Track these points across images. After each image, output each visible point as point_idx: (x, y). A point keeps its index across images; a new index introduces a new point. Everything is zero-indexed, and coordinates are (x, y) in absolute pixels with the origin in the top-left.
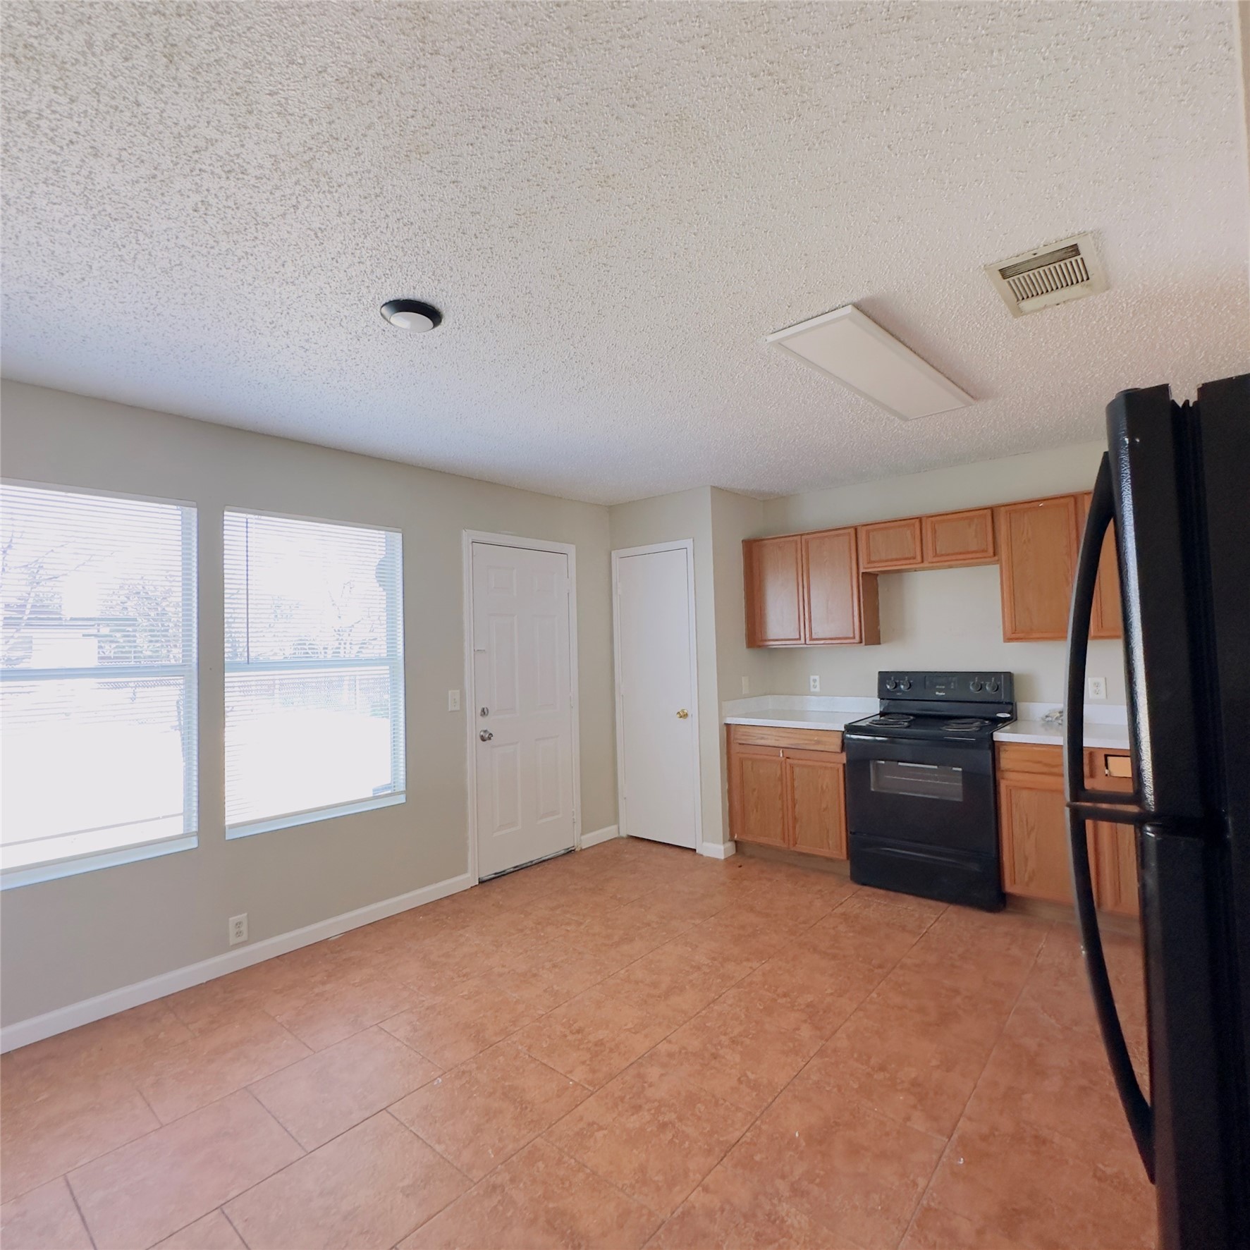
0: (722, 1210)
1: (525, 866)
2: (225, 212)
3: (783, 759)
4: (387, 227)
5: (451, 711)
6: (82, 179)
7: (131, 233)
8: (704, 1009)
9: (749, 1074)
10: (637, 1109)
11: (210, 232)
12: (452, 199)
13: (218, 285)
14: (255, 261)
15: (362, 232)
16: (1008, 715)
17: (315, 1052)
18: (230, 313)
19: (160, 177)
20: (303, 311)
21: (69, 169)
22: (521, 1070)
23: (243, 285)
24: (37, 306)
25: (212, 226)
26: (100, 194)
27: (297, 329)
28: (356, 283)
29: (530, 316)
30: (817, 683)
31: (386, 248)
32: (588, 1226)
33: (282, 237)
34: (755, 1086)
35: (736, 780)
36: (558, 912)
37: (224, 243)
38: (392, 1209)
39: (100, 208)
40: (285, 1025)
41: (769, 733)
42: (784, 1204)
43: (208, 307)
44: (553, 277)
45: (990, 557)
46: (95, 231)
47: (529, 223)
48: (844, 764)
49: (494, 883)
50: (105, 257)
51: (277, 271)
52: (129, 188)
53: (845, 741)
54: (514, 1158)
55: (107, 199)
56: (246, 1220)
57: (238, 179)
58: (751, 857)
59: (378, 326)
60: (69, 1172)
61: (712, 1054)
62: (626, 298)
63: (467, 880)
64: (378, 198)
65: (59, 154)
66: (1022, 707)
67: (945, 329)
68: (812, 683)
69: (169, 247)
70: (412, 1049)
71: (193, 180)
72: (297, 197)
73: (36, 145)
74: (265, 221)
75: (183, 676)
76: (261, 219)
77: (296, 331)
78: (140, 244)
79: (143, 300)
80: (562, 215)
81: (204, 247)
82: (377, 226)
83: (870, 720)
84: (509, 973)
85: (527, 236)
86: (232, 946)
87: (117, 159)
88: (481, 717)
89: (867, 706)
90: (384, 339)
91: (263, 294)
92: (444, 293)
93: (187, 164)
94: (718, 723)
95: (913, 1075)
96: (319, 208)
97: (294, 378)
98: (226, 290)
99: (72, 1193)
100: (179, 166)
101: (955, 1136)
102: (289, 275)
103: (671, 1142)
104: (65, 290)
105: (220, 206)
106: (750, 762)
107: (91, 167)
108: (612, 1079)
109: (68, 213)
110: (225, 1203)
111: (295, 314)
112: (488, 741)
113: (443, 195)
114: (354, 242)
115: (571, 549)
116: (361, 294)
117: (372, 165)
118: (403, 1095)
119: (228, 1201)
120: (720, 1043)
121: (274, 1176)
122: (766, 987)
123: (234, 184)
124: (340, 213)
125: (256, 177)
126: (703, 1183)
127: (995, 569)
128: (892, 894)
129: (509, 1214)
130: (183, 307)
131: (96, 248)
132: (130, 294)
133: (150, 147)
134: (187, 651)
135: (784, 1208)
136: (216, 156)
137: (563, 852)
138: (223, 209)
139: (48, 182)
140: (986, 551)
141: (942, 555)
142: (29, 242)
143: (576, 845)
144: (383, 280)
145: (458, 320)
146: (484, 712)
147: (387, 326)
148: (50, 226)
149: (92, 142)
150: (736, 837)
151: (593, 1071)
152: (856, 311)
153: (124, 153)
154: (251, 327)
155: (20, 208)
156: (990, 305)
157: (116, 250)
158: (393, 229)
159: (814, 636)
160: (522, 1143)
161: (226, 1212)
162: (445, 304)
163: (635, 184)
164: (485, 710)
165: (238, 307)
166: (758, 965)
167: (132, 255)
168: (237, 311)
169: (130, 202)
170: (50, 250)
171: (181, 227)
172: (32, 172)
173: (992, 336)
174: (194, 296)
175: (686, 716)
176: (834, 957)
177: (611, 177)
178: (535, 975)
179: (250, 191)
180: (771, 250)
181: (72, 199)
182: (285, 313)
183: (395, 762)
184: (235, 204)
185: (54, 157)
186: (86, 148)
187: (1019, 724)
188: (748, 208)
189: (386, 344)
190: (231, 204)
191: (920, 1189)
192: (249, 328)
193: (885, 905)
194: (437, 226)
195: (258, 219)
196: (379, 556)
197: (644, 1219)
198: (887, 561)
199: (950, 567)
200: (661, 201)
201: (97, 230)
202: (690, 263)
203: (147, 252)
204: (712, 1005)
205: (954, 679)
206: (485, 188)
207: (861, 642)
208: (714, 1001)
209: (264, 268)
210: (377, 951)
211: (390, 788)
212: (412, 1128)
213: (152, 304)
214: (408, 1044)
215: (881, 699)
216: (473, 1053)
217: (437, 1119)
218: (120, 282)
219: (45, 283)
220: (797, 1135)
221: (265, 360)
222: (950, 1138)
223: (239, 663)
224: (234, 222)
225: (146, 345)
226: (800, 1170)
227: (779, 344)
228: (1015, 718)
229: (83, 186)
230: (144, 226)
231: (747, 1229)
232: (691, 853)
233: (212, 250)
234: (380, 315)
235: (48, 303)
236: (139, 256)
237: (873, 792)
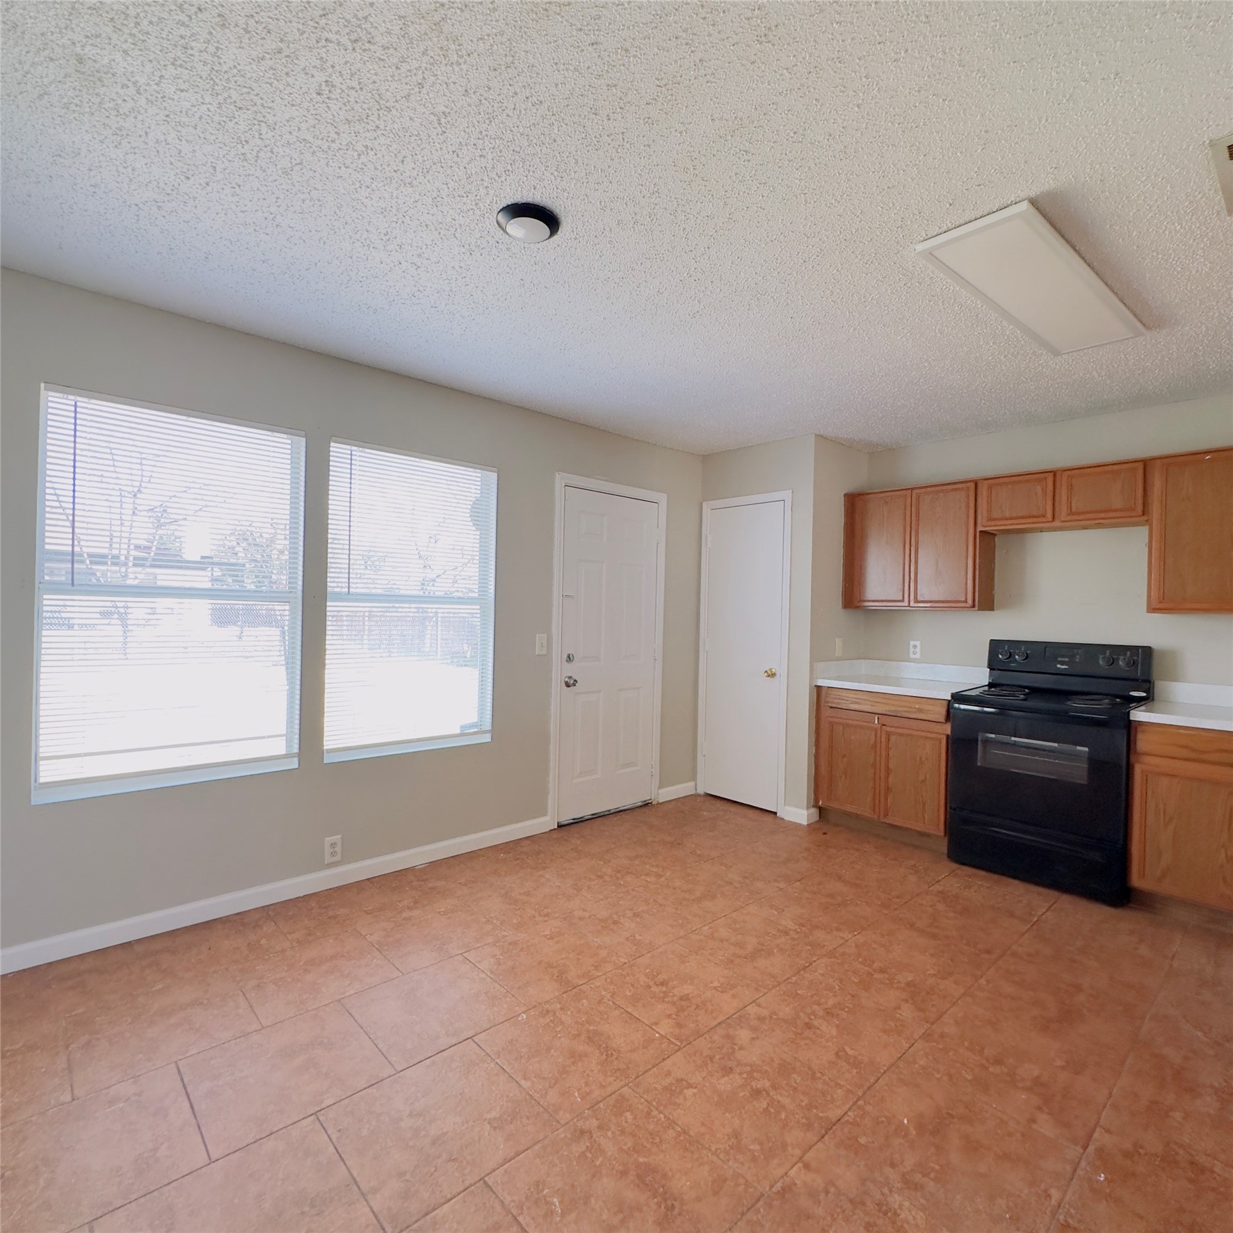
0: (827, 1193)
1: (602, 814)
2: (348, 95)
3: (879, 726)
4: (514, 109)
5: (538, 655)
6: (209, 58)
7: (254, 124)
8: (794, 976)
9: (847, 1049)
10: (728, 1071)
11: (332, 122)
12: (589, 68)
13: (337, 188)
14: (375, 157)
15: (487, 116)
16: (1145, 694)
17: (403, 974)
18: (346, 223)
19: (286, 52)
20: (418, 220)
21: (197, 45)
22: (605, 1016)
23: (360, 187)
24: (164, 217)
25: (335, 113)
26: (226, 76)
27: (410, 241)
28: (475, 183)
29: (654, 221)
30: (918, 650)
31: (511, 136)
32: (682, 1187)
33: (404, 126)
34: (855, 1063)
35: (825, 743)
36: (637, 862)
37: (345, 135)
38: (479, 1140)
39: (225, 95)
40: (375, 945)
41: (864, 697)
42: (896, 1196)
43: (325, 216)
44: (686, 170)
45: (1140, 516)
46: (220, 123)
47: (669, 97)
48: (948, 736)
49: (573, 828)
50: (228, 156)
51: (396, 169)
52: (255, 67)
53: (951, 711)
54: (601, 1105)
55: (233, 82)
56: (339, 1131)
57: (364, 50)
58: (836, 825)
59: (493, 237)
60: (180, 1060)
61: (806, 1024)
62: (763, 196)
63: (545, 823)
64: (509, 70)
65: (188, 26)
66: (1161, 686)
67: (1135, 233)
68: (912, 649)
69: (291, 142)
70: (496, 982)
71: (319, 54)
72: (423, 72)
73: (165, 15)
74: (388, 104)
75: (289, 602)
76: (384, 102)
77: (409, 244)
78: (262, 139)
79: (263, 209)
80: (709, 84)
81: (325, 141)
82: (504, 108)
83: (981, 690)
84: (590, 917)
85: (665, 115)
86: (328, 864)
87: (244, 29)
88: (566, 663)
89: (977, 677)
90: (497, 254)
91: (380, 198)
92: (566, 194)
93: (313, 33)
94: (808, 685)
95: (1036, 1073)
96: (445, 86)
97: (403, 301)
98: (344, 194)
99: (182, 1080)
100: (305, 35)
101: (1091, 1148)
102: (408, 173)
103: (766, 1110)
104: (190, 198)
105: (344, 87)
106: (841, 728)
107: (218, 42)
108: (700, 1036)
109: (195, 103)
110: (320, 1111)
111: (410, 222)
112: (572, 688)
113: (580, 62)
114: (478, 130)
115: (662, 498)
116: (478, 197)
117: (507, 24)
118: (488, 1027)
119: (323, 1109)
120: (813, 1013)
121: (365, 1090)
122: (860, 960)
123: (359, 57)
124: (466, 91)
125: (382, 46)
126: (804, 1159)
127: (1144, 531)
128: (995, 877)
129: (598, 1163)
130: (301, 216)
131: (221, 145)
132: (251, 201)
133: (277, 12)
134: (293, 578)
135: (895, 1200)
136: (343, 21)
137: (640, 804)
138: (346, 91)
139: (176, 63)
140: (1134, 510)
141: (1079, 514)
142: (158, 140)
143: (653, 797)
144: (503, 179)
145: (576, 228)
146: (570, 658)
147: (501, 237)
148: (178, 120)
149: (220, 9)
150: (820, 803)
151: (680, 1026)
152: (1032, 210)
153: (252, 22)
154: (365, 239)
155: (149, 97)
156: (1202, 198)
157: (239, 146)
158: (520, 111)
159: (920, 598)
160: (609, 1090)
161: (321, 1119)
162: (565, 208)
163: (800, 37)
164: (571, 656)
165: (354, 215)
166: (850, 936)
167: (254, 154)
168: (353, 220)
169: (254, 85)
170: (177, 149)
171: (304, 116)
172: (161, 51)
173: (1192, 241)
174: (312, 203)
175: (773, 675)
176: (934, 937)
177: (773, 28)
178: (615, 923)
179: (376, 66)
180: (945, 127)
181: (199, 84)
182: (400, 221)
183: (482, 701)
184: (360, 83)
185: (182, 31)
186: (214, 17)
187: (1156, 704)
188: (930, 67)
189: (498, 259)
190: (355, 84)
191: (1054, 1202)
192: (363, 241)
193: (988, 888)
194: (568, 106)
195: (381, 102)
196: (474, 495)
197: (741, 1188)
198: (1011, 518)
199: (1086, 528)
200: (827, 60)
201: (223, 123)
202: (845, 147)
203: (269, 149)
204: (802, 972)
205: (1080, 651)
206: (627, 50)
207: (974, 606)
208: (805, 968)
209: (384, 166)
210: (460, 884)
211: (477, 726)
212: (498, 1061)
213: (271, 213)
214: (492, 976)
215: (991, 669)
216: (557, 994)
217: (523, 1054)
218: (242, 187)
219: (172, 190)
220: (906, 1121)
221: (376, 279)
222: (1085, 1148)
223: (340, 593)
224: (357, 107)
225: (264, 262)
226: (910, 1161)
227: (930, 255)
228: (1151, 698)
229: (209, 66)
230: (267, 115)
231: (855, 1217)
232: (773, 816)
233: (333, 145)
234: (496, 223)
235: (175, 214)
236: (262, 154)
237: (980, 767)
